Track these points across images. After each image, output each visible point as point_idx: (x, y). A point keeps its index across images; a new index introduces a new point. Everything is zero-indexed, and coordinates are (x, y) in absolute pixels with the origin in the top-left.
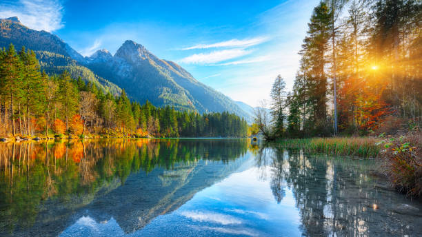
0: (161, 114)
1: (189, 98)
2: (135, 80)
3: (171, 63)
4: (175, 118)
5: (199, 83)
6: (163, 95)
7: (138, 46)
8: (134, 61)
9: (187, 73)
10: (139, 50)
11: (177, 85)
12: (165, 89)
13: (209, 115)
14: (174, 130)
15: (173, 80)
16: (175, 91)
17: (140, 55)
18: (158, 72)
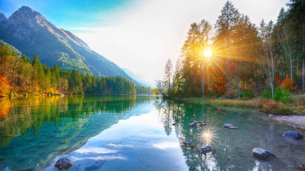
0: (68, 76)
1: (85, 63)
2: (33, 43)
3: (68, 33)
4: (80, 80)
5: (93, 52)
6: (61, 58)
7: (36, 13)
8: (32, 26)
9: (83, 42)
10: (37, 17)
11: (74, 52)
12: (63, 53)
13: (106, 78)
14: (79, 89)
15: (70, 47)
16: (72, 56)
17: (39, 22)
18: (57, 39)
